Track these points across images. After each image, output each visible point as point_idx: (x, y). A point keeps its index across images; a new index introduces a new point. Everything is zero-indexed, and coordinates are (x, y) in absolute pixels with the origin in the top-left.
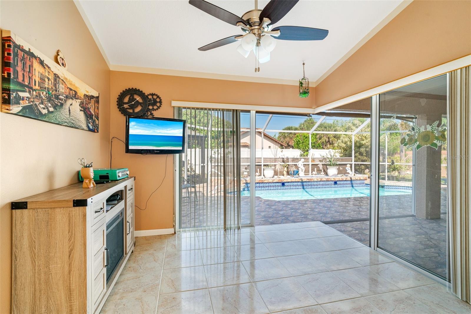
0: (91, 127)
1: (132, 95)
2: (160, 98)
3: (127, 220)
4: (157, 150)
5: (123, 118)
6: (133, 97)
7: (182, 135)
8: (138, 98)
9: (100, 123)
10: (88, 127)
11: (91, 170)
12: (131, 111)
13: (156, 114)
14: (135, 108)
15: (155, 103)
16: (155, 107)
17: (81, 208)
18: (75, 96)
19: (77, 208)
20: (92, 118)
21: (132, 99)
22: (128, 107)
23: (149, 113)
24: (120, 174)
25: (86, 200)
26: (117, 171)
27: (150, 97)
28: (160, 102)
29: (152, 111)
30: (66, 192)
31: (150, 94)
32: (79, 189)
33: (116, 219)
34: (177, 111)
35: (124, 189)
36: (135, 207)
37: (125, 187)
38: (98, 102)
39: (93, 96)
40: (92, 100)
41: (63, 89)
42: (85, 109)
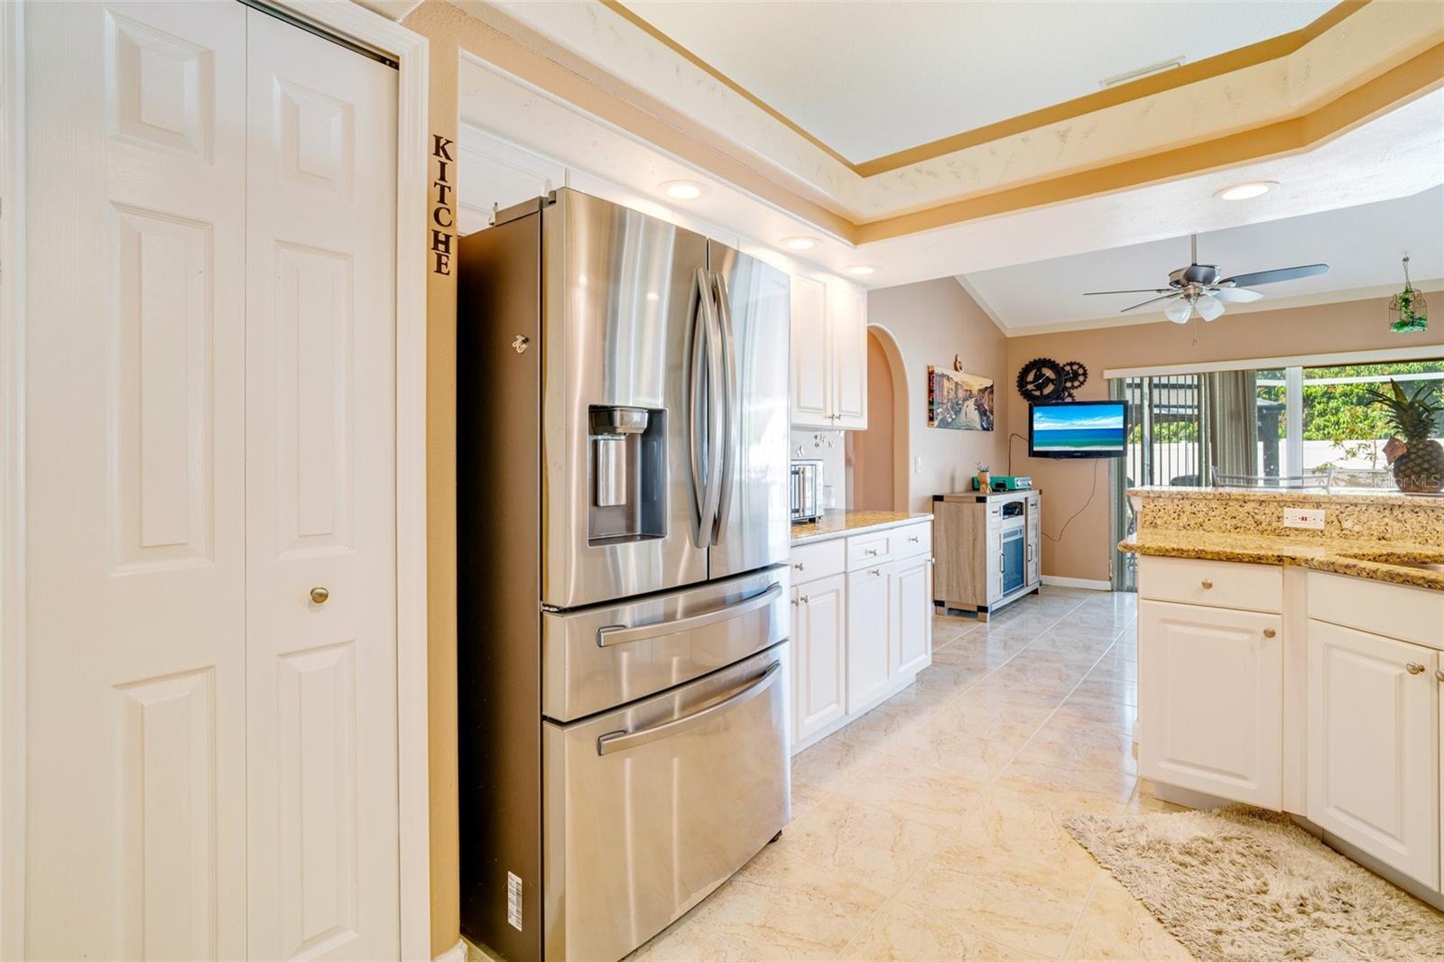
0: (985, 426)
1: (1039, 370)
2: (1084, 368)
3: (1029, 542)
4: (1075, 452)
5: (1026, 404)
6: (1041, 373)
7: (1121, 426)
8: (1048, 373)
9: (995, 418)
10: (982, 426)
11: (988, 474)
12: (1038, 393)
13: (1079, 395)
14: (1045, 387)
15: (1075, 376)
16: (1076, 384)
17: (982, 504)
18: (970, 395)
19: (979, 504)
20: (986, 415)
21: (1039, 376)
22: (1034, 388)
23: (1066, 394)
24: (1019, 483)
25: (986, 498)
26: (1016, 479)
27: (1068, 368)
28: (1085, 374)
29: (1072, 391)
30: (967, 491)
31: (1068, 364)
32: (978, 490)
33: (1014, 533)
34: (1115, 386)
35: (1023, 501)
36: (1042, 533)
37: (1026, 499)
38: (992, 392)
39: (987, 388)
40: (986, 393)
41: (961, 394)
42: (979, 407)
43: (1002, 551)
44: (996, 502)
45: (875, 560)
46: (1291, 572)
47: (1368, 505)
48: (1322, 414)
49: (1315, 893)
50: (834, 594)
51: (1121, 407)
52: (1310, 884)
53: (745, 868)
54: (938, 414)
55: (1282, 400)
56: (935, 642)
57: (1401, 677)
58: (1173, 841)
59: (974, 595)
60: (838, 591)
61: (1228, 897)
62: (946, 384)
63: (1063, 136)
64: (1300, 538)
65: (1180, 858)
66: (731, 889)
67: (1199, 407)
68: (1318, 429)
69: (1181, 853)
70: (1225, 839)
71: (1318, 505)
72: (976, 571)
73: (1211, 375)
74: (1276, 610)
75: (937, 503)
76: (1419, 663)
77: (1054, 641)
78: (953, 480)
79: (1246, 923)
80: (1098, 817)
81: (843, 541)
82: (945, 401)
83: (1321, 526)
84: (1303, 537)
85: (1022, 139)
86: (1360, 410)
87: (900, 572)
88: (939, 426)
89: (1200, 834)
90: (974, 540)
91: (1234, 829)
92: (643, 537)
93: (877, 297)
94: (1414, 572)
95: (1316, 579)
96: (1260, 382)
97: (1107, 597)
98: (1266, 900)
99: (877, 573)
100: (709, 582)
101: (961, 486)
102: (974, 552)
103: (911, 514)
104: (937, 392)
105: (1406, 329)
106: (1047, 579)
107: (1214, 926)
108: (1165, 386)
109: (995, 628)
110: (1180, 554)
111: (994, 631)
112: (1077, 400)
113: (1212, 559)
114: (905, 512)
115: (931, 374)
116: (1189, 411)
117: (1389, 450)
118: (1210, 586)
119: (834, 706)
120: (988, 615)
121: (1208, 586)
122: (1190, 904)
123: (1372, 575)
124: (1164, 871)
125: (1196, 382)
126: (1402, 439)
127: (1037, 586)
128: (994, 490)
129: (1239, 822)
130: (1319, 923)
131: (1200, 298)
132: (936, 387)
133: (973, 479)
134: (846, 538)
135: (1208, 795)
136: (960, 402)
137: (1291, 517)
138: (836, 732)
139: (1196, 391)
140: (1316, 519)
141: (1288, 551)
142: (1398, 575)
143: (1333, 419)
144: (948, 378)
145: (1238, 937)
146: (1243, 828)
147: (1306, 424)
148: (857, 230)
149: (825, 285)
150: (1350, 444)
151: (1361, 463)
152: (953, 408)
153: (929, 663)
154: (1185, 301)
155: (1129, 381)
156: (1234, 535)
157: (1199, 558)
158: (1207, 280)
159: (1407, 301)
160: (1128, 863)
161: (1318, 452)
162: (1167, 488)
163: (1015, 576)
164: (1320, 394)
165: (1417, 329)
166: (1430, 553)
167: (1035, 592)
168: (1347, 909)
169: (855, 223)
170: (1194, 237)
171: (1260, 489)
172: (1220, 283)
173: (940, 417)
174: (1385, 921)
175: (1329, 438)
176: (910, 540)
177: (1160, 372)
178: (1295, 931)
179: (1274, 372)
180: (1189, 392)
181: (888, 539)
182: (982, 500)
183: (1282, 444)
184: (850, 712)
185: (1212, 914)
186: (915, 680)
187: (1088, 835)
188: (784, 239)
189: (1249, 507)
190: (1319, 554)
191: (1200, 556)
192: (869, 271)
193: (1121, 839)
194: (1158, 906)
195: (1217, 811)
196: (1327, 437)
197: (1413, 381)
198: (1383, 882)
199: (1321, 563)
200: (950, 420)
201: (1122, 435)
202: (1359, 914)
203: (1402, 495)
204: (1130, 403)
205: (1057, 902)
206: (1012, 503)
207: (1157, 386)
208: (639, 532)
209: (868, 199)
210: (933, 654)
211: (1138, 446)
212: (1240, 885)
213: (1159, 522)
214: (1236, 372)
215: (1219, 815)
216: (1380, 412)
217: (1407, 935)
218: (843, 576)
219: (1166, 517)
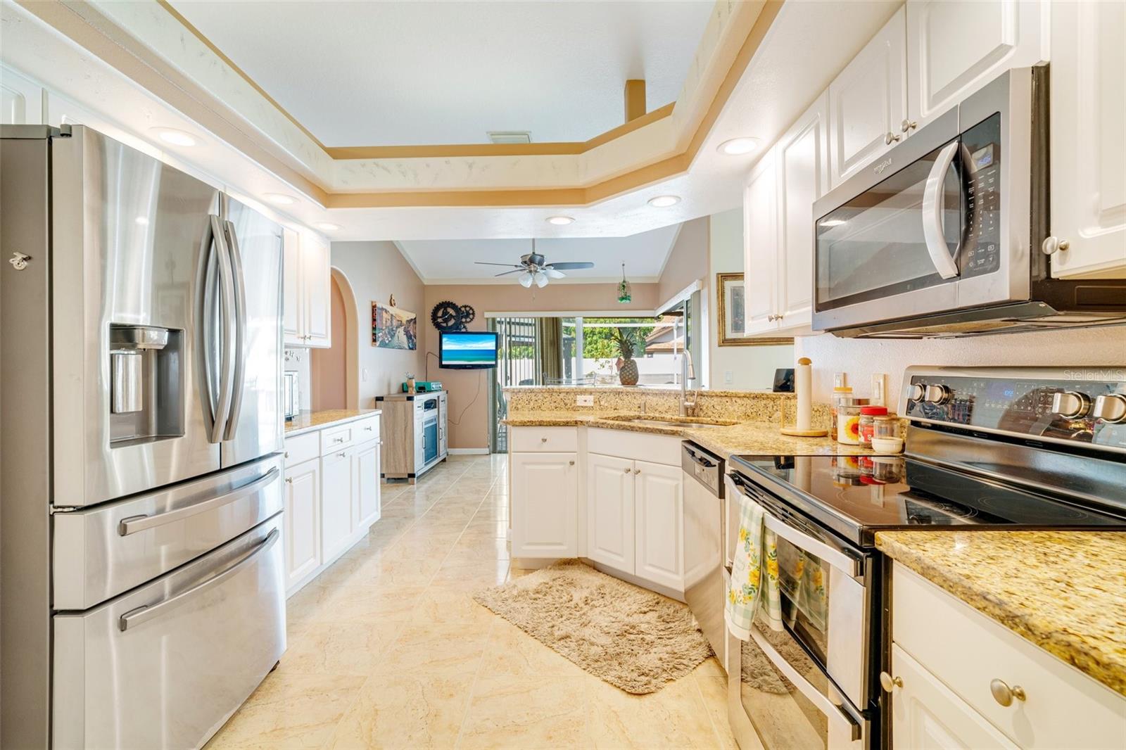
0: (411, 347)
1: (445, 309)
2: (473, 310)
3: (441, 427)
5: (437, 332)
6: (446, 311)
7: (494, 348)
8: (451, 311)
9: (417, 341)
10: (409, 346)
11: (414, 381)
12: (444, 325)
13: (471, 327)
14: (449, 321)
15: (468, 315)
16: (468, 320)
17: (411, 402)
18: (401, 324)
19: (409, 402)
20: (411, 338)
21: (445, 313)
22: (442, 321)
23: (462, 326)
24: (434, 386)
25: (413, 397)
26: (431, 384)
27: (463, 309)
28: (473, 314)
29: (466, 325)
30: (399, 393)
31: (463, 306)
32: (407, 392)
33: (431, 421)
34: (490, 322)
35: (436, 399)
36: (448, 420)
37: (438, 397)
38: (415, 323)
39: (412, 320)
40: (412, 323)
41: (395, 323)
42: (407, 333)
43: (423, 434)
44: (420, 399)
45: (341, 446)
46: (581, 428)
47: (610, 392)
48: (590, 344)
49: (592, 593)
50: (311, 474)
51: (494, 336)
52: (589, 590)
53: (251, 697)
54: (379, 337)
55: (573, 335)
56: (383, 503)
57: (622, 475)
58: (530, 589)
59: (406, 466)
60: (314, 472)
61: (556, 608)
62: (385, 315)
63: (470, 166)
64: (584, 411)
65: (534, 596)
66: (240, 716)
67: (535, 337)
68: (589, 352)
69: (534, 594)
70: (554, 580)
71: (591, 393)
72: (407, 449)
73: (541, 319)
74: (574, 450)
75: (378, 402)
76: (628, 468)
77: (458, 490)
78: (389, 385)
79: (564, 618)
80: (491, 588)
81: (318, 433)
82: (384, 328)
83: (592, 404)
84: (585, 411)
85: (446, 162)
86: (606, 341)
87: (360, 453)
88: (380, 346)
89: (542, 581)
90: (406, 427)
91: (557, 574)
92: (159, 438)
93: (338, 248)
94: (626, 423)
95: (592, 431)
96: (564, 324)
97: (486, 458)
98: (572, 604)
99: (343, 455)
100: (221, 471)
101: (395, 389)
102: (405, 436)
103: (361, 411)
104: (378, 321)
105: (624, 301)
106: (452, 451)
107: (551, 624)
108: (518, 324)
109: (420, 487)
110: (531, 424)
111: (418, 490)
112: (469, 330)
113: (547, 426)
114: (355, 411)
115: (374, 307)
116: (530, 340)
117: (618, 363)
118: (546, 440)
119: (312, 561)
120: (415, 479)
121: (544, 440)
122: (540, 618)
123: (612, 427)
124: (526, 605)
125: (533, 322)
126: (622, 358)
127: (445, 456)
128: (418, 392)
129: (559, 569)
130: (594, 606)
131: (537, 274)
132: (377, 318)
133: (403, 385)
134: (320, 430)
135: (545, 559)
136: (394, 329)
137: (580, 400)
138: (312, 581)
139: (534, 328)
140: (589, 400)
141: (579, 418)
142: (621, 426)
143: (595, 346)
144: (386, 311)
145: (561, 626)
146: (561, 572)
147: (584, 348)
148: (328, 198)
149: (298, 234)
150: (602, 360)
151: (605, 372)
152: (389, 333)
153: (379, 517)
154: (529, 274)
155: (498, 319)
156: (555, 411)
157: (540, 425)
158: (540, 263)
159: (624, 286)
160: (509, 607)
161: (589, 365)
162: (518, 387)
163: (432, 451)
164: (589, 332)
165: (628, 301)
166: (632, 415)
167: (444, 460)
168: (603, 596)
169: (328, 192)
170: (534, 240)
171: (564, 386)
172: (547, 266)
173: (380, 339)
174: (617, 596)
175: (593, 357)
176: (365, 429)
177: (515, 316)
178: (584, 614)
179: (569, 319)
180: (530, 327)
181: (350, 430)
182: (410, 399)
183: (573, 359)
184: (324, 563)
185: (549, 620)
186: (368, 532)
187: (488, 599)
188: (266, 193)
189: (562, 396)
190: (591, 419)
191: (541, 424)
192: (335, 228)
193: (504, 596)
194: (524, 624)
195: (549, 567)
196: (592, 356)
197: (626, 328)
198: (616, 579)
199: (593, 423)
200: (387, 342)
201: (494, 354)
202: (607, 597)
203: (622, 387)
204: (499, 333)
205: (473, 641)
206: (428, 401)
207: (513, 323)
208: (154, 433)
209: (337, 175)
210: (382, 511)
211: (504, 360)
212: (561, 600)
213: (519, 406)
214: (553, 318)
215: (550, 569)
216: (614, 344)
217: (624, 599)
218: (318, 460)
219: (523, 404)
